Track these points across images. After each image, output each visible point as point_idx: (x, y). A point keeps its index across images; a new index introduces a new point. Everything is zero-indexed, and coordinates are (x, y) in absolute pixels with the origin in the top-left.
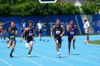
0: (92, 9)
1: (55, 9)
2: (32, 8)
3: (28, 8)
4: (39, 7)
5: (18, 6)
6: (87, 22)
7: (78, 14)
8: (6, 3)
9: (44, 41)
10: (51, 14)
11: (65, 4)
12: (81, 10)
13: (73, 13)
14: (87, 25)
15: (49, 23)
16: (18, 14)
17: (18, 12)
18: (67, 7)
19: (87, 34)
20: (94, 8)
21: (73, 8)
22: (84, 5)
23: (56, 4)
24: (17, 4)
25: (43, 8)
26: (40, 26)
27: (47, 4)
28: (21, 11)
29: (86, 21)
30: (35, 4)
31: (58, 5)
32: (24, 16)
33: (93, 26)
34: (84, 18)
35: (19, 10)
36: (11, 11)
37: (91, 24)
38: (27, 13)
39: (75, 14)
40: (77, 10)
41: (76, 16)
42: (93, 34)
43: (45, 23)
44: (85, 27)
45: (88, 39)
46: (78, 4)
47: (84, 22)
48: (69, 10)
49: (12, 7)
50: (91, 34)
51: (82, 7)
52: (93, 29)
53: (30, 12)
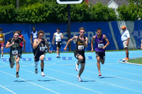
0: (133, 12)
1: (79, 12)
2: (47, 12)
3: (41, 12)
4: (56, 9)
5: (26, 9)
6: (127, 32)
7: (113, 19)
8: (10, 3)
9: (64, 58)
10: (75, 20)
11: (94, 5)
12: (117, 13)
13: (106, 18)
14: (126, 36)
15: (72, 33)
16: (27, 19)
17: (26, 17)
18: (98, 9)
19: (127, 49)
20: (136, 11)
21: (107, 11)
22: (122, 6)
23: (81, 6)
24: (25, 5)
25: (63, 12)
26: (58, 36)
27: (69, 5)
28: (31, 15)
29: (124, 29)
30: (51, 5)
31: (84, 6)
32: (36, 22)
33: (135, 37)
34: (122, 25)
35: (28, 14)
36: (17, 15)
37: (131, 34)
38: (40, 19)
39: (109, 20)
40: (111, 14)
41: (110, 23)
42: (135, 49)
43: (66, 33)
44: (123, 38)
45: (128, 57)
46: (113, 6)
47: (121, 31)
48: (100, 14)
49: (18, 10)
50: (132, 49)
51: (118, 10)
52: (134, 41)
53: (44, 17)
